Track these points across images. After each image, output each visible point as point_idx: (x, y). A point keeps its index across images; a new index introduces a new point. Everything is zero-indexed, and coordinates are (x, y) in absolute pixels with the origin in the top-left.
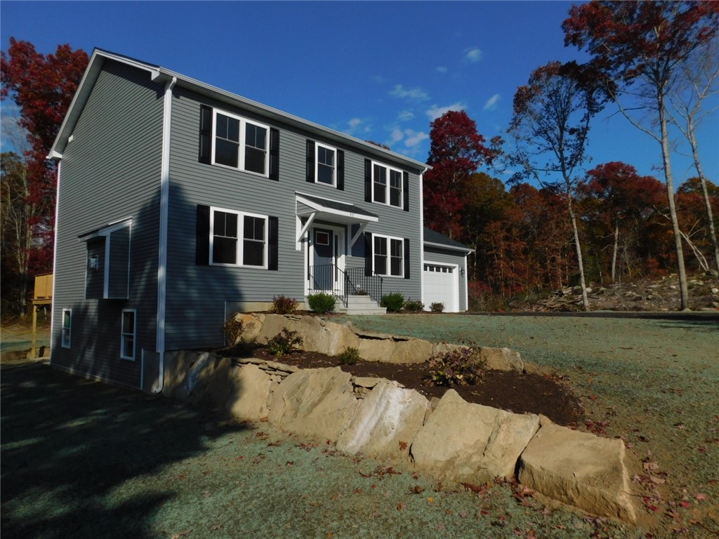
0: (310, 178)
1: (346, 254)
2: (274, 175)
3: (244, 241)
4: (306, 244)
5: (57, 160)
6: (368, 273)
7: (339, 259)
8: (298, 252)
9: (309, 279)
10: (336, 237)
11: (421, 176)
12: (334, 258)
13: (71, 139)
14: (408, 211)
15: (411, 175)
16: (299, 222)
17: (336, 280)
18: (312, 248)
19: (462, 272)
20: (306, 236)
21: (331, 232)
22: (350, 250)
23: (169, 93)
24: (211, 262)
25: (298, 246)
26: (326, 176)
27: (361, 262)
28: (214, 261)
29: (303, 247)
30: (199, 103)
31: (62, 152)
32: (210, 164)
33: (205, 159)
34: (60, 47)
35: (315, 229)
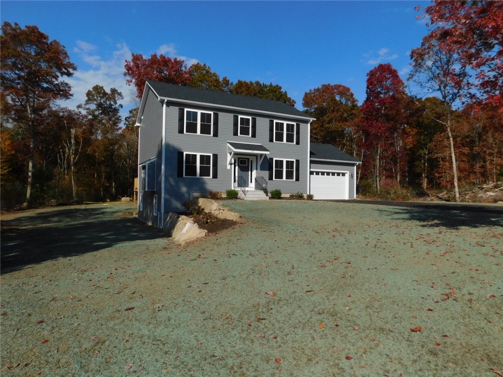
0: (236, 134)
1: (257, 169)
2: (216, 135)
3: (200, 166)
4: (233, 166)
5: (138, 127)
6: (271, 178)
7: (253, 172)
8: (228, 170)
9: (235, 182)
10: (252, 161)
11: (309, 124)
12: (250, 172)
13: (142, 117)
14: (299, 144)
15: (301, 125)
16: (229, 155)
17: (251, 182)
18: (237, 167)
19: (352, 176)
20: (233, 162)
21: (248, 159)
22: (259, 168)
23: (165, 106)
24: (184, 176)
25: (229, 167)
26: (245, 131)
27: (266, 174)
28: (186, 175)
29: (231, 167)
30: (178, 108)
31: (140, 123)
32: (183, 133)
33: (181, 131)
34: (152, 56)
35: (239, 158)
